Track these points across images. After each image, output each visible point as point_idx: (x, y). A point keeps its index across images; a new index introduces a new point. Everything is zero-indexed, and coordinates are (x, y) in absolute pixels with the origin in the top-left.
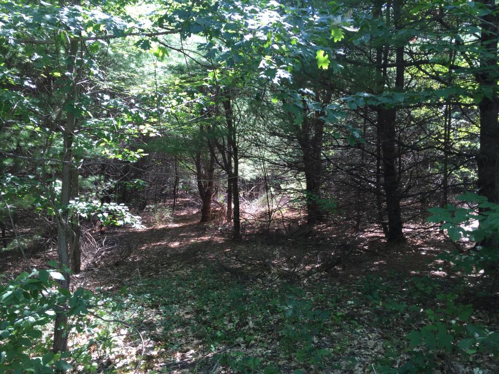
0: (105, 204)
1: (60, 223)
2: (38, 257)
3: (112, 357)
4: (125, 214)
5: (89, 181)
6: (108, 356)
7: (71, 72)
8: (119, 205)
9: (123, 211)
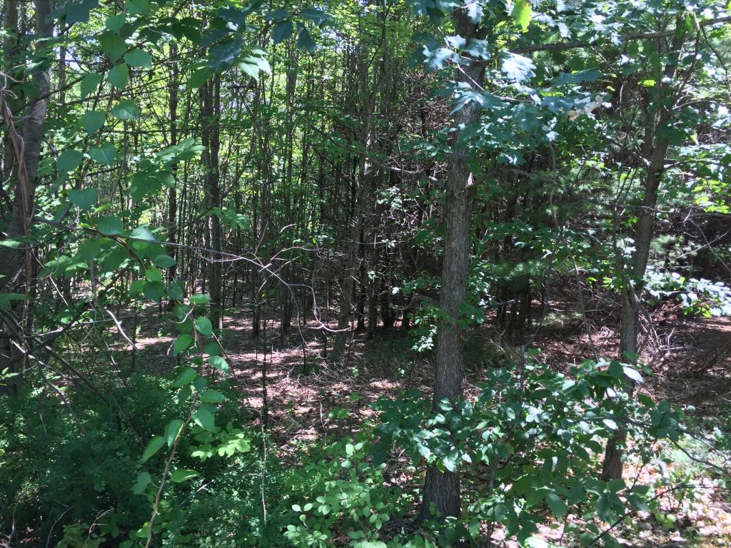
0: (693, 280)
1: (630, 299)
2: (571, 343)
3: (692, 515)
4: (722, 300)
5: (659, 243)
6: (686, 513)
7: (671, 77)
8: (714, 284)
9: (722, 294)
